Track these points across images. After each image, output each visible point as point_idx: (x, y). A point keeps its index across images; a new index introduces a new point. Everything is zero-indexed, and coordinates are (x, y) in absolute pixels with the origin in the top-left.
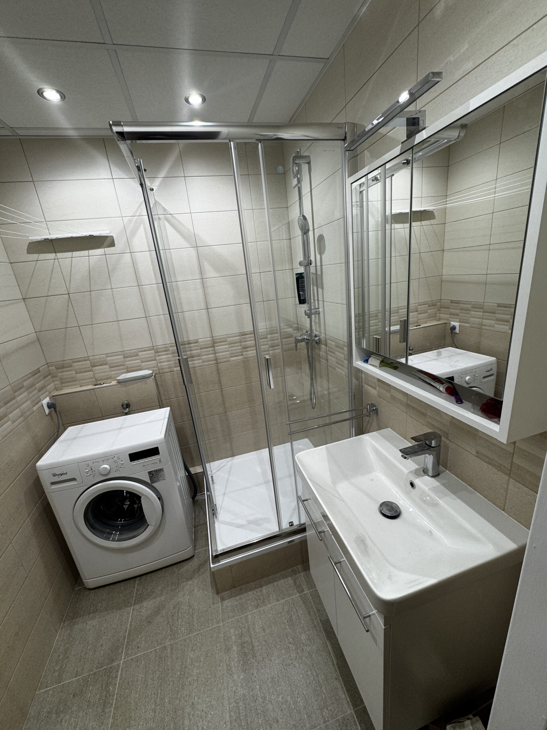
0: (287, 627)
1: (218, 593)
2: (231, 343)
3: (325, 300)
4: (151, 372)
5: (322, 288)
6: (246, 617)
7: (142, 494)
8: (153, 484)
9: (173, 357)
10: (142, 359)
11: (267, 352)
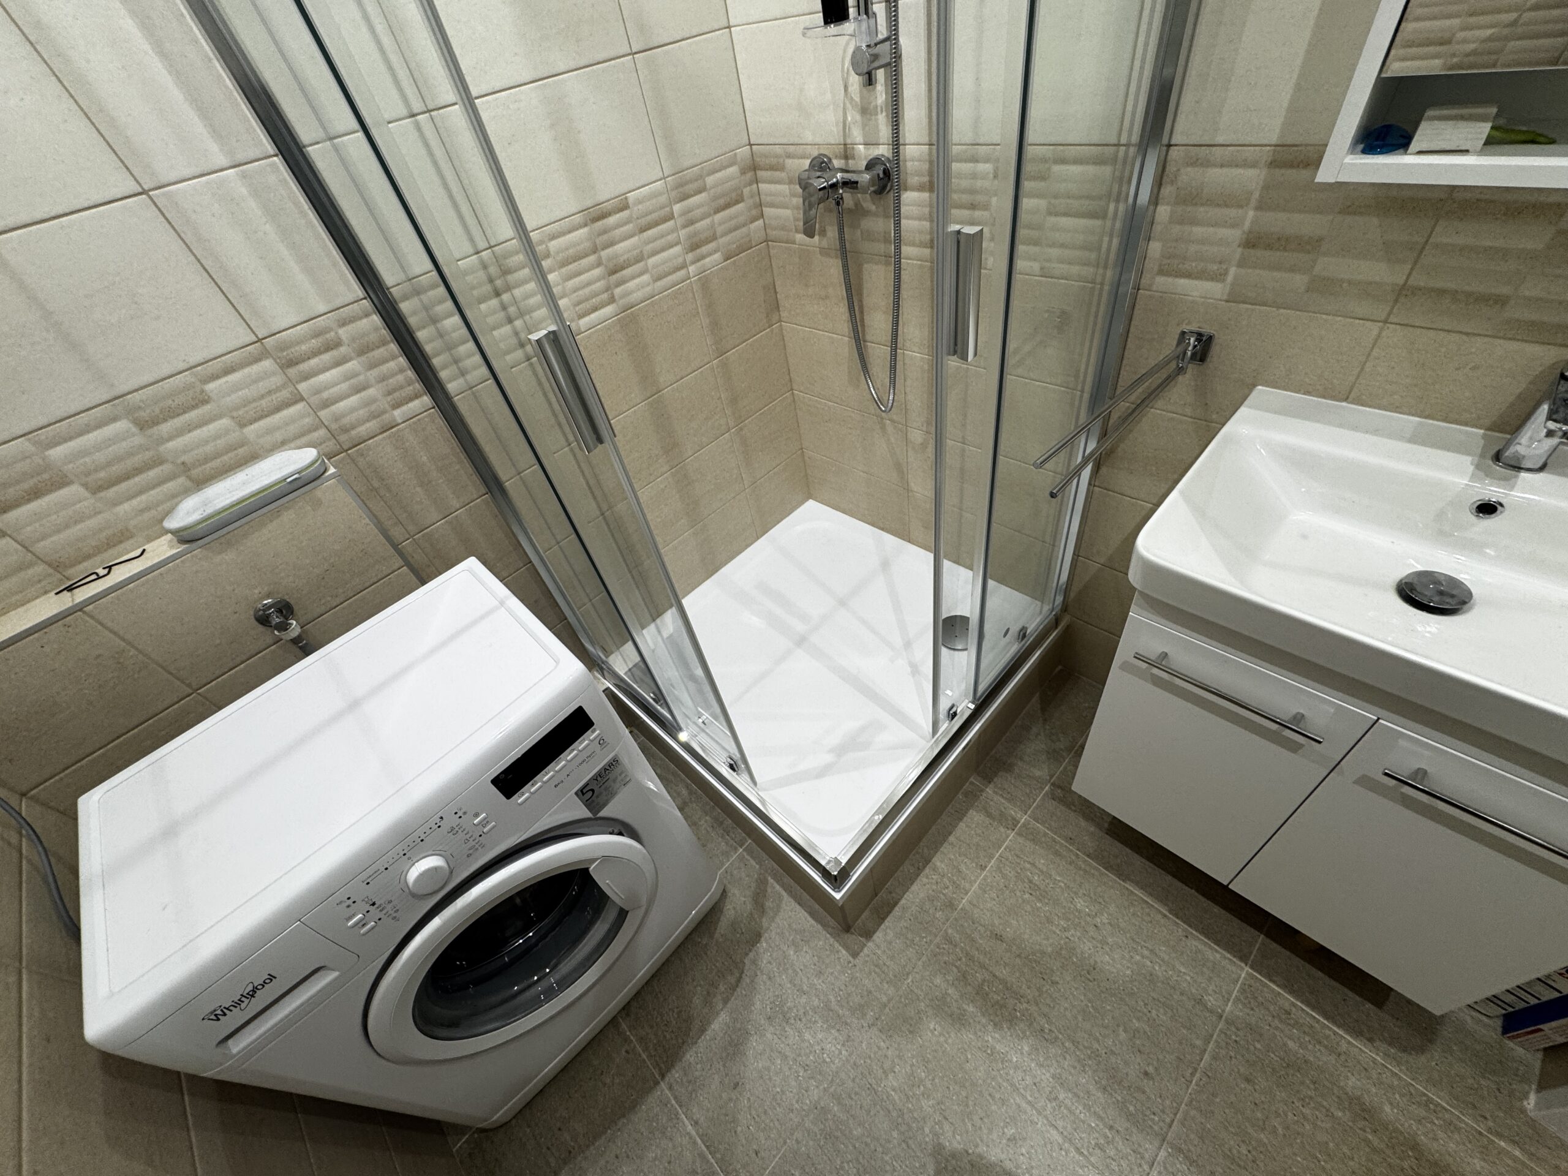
1: (848, 929)
4: (312, 451)
7: (581, 862)
8: (602, 814)
9: (372, 366)
10: (235, 414)
11: (683, 272)
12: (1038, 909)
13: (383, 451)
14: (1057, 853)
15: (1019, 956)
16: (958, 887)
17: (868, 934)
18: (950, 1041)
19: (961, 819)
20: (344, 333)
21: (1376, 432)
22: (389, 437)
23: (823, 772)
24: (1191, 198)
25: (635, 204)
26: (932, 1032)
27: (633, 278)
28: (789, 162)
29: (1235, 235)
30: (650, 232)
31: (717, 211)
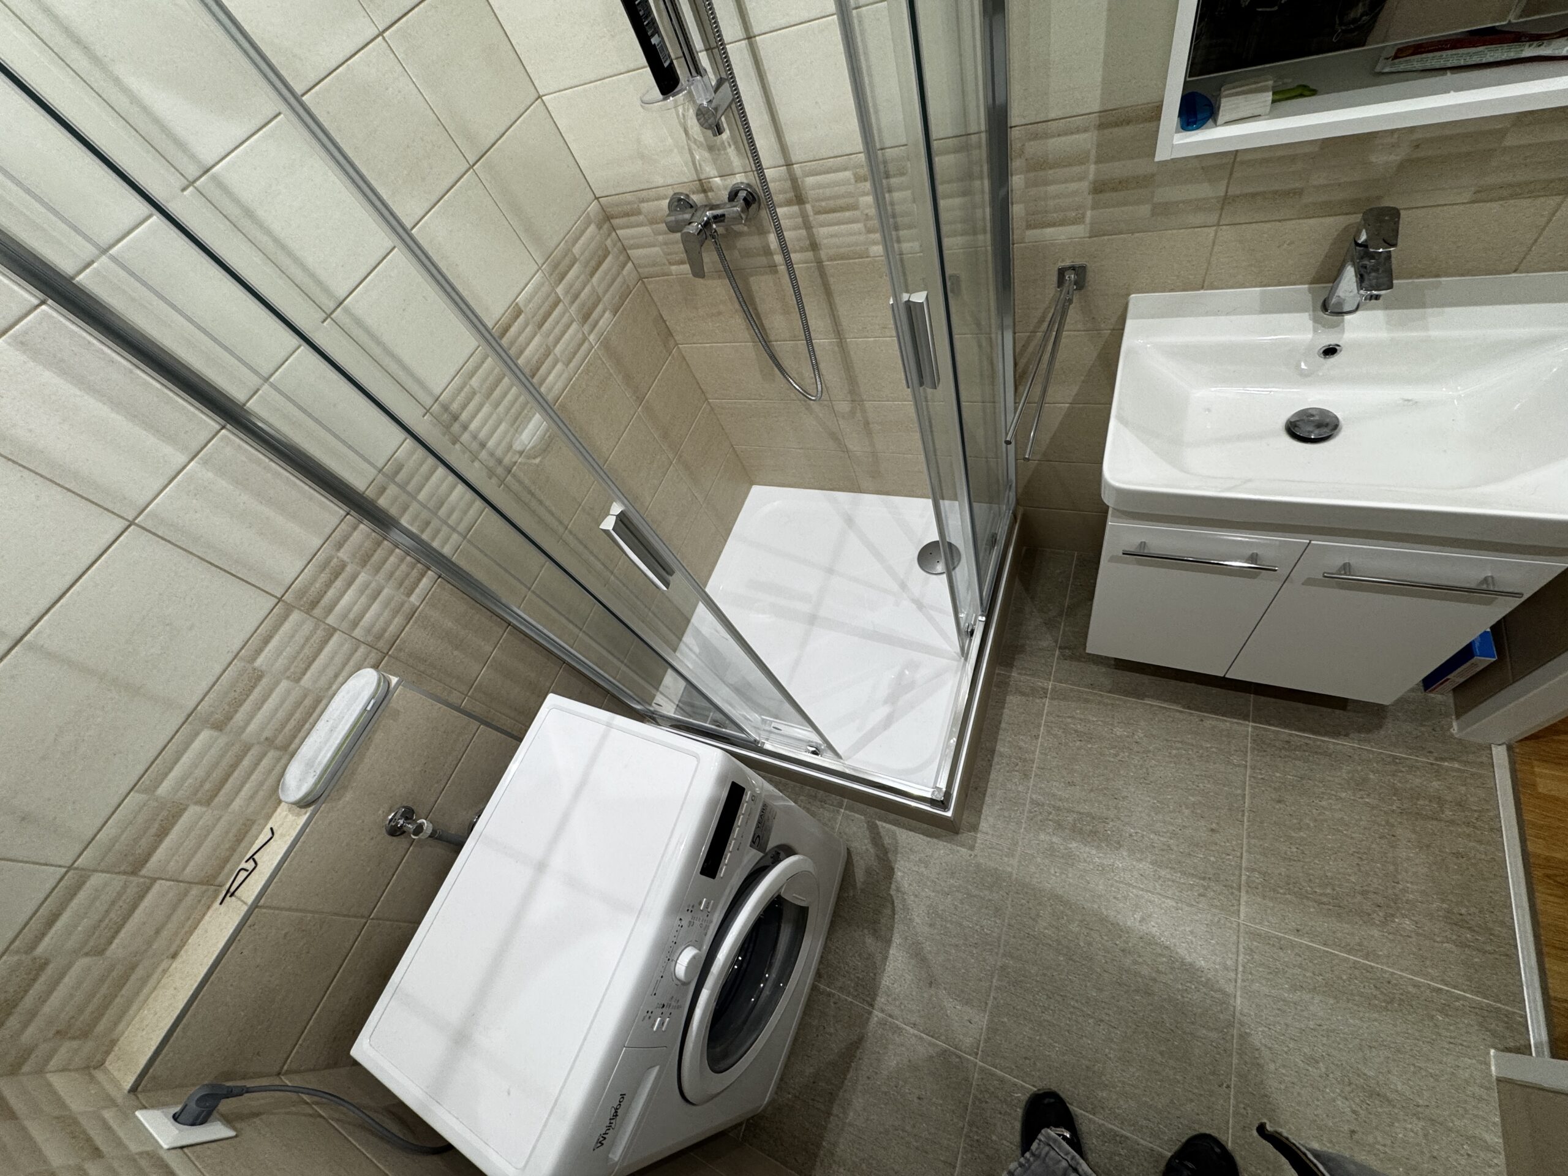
4: (372, 671)
7: (778, 889)
8: (768, 849)
9: (377, 570)
10: (288, 674)
11: (586, 345)
12: (1090, 749)
13: (416, 637)
14: (1087, 701)
15: (1092, 790)
16: (1025, 760)
17: (974, 828)
18: (1070, 875)
19: (1003, 707)
20: (343, 554)
21: (1233, 311)
22: (415, 622)
23: (888, 722)
24: (1039, 165)
25: (526, 306)
26: (1054, 875)
27: (549, 373)
28: (645, 206)
29: (1085, 185)
30: (547, 325)
31: (592, 274)
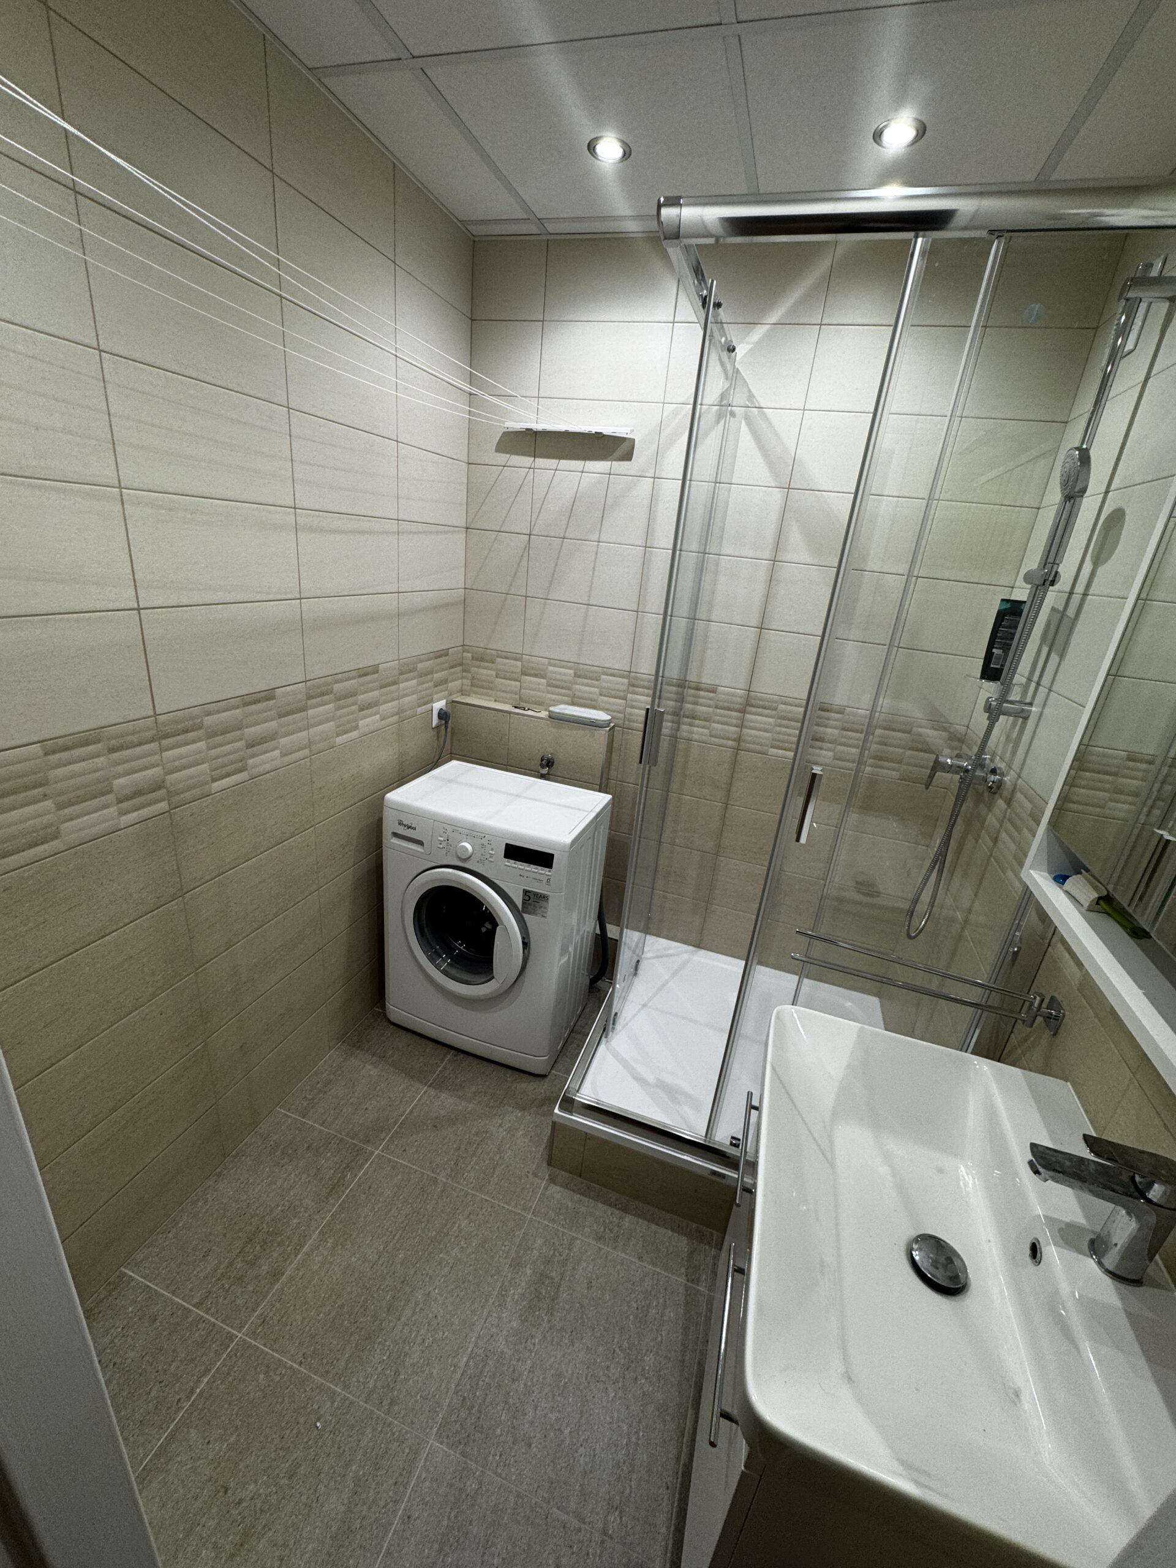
0: (631, 1317)
1: (549, 1164)
2: (783, 718)
3: (1054, 689)
4: (610, 717)
5: (1062, 656)
6: (574, 1239)
7: (501, 921)
8: (524, 915)
10: (602, 690)
11: (860, 766)
16: (616, 1241)
19: (673, 1230)
25: (849, 715)
30: (849, 734)
31: (910, 749)
